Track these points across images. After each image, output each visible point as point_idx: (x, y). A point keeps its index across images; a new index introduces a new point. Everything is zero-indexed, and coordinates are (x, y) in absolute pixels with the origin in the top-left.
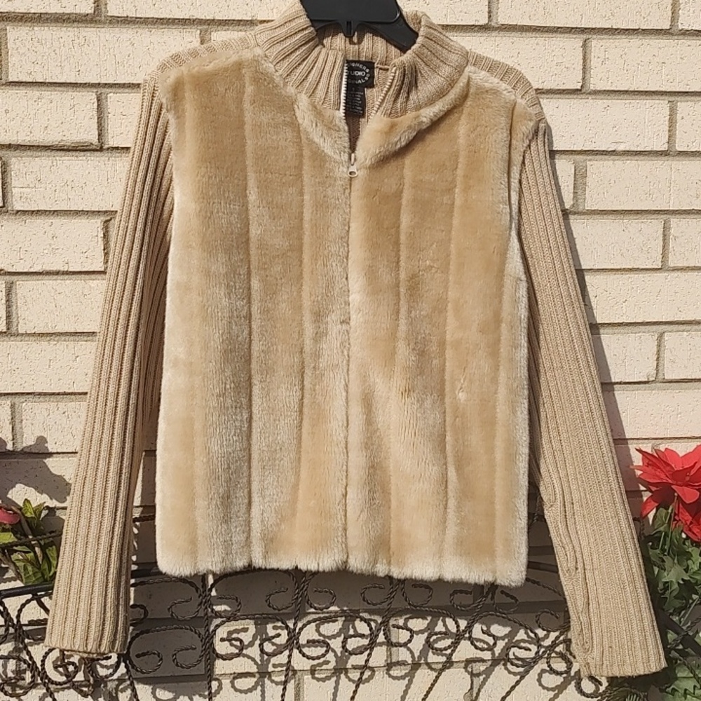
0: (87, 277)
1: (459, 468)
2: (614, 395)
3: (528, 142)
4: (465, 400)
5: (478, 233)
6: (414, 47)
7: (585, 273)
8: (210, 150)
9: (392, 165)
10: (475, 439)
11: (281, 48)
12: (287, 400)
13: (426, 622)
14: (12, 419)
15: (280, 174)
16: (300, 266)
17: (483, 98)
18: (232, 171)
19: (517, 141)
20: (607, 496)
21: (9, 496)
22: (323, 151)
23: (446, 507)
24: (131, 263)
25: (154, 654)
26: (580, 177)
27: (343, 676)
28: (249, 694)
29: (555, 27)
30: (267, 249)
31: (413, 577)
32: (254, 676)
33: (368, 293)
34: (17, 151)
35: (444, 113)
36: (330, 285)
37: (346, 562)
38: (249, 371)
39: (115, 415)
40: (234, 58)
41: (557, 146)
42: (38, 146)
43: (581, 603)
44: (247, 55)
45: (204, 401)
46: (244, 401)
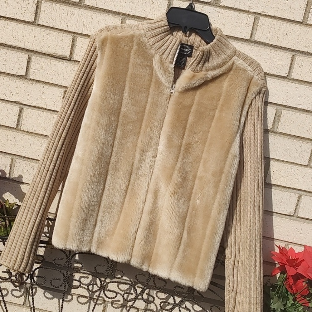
0: (54, 112)
1: (189, 233)
2: (272, 218)
3: (255, 96)
4: (199, 204)
5: (222, 132)
6: (211, 43)
7: (271, 160)
8: (112, 70)
9: (190, 94)
10: (199, 222)
11: (152, 33)
12: (122, 184)
13: (166, 296)
14: (11, 165)
15: (140, 87)
16: (140, 128)
17: (238, 72)
18: (119, 81)
19: (250, 94)
20: (253, 263)
21: (3, 196)
22: (161, 81)
23: (178, 249)
24: (68, 111)
25: (43, 277)
26: (277, 116)
27: (124, 309)
28: (83, 305)
29: (280, 47)
30: (127, 118)
31: (158, 275)
32: (87, 298)
33: (166, 147)
34: (36, 54)
35: (219, 75)
36: (151, 139)
37: (130, 261)
38: (108, 168)
39: (47, 174)
40: (131, 33)
41: (270, 100)
42: (45, 54)
43: (231, 306)
44: (137, 32)
45: (84, 177)
46: (102, 181)
